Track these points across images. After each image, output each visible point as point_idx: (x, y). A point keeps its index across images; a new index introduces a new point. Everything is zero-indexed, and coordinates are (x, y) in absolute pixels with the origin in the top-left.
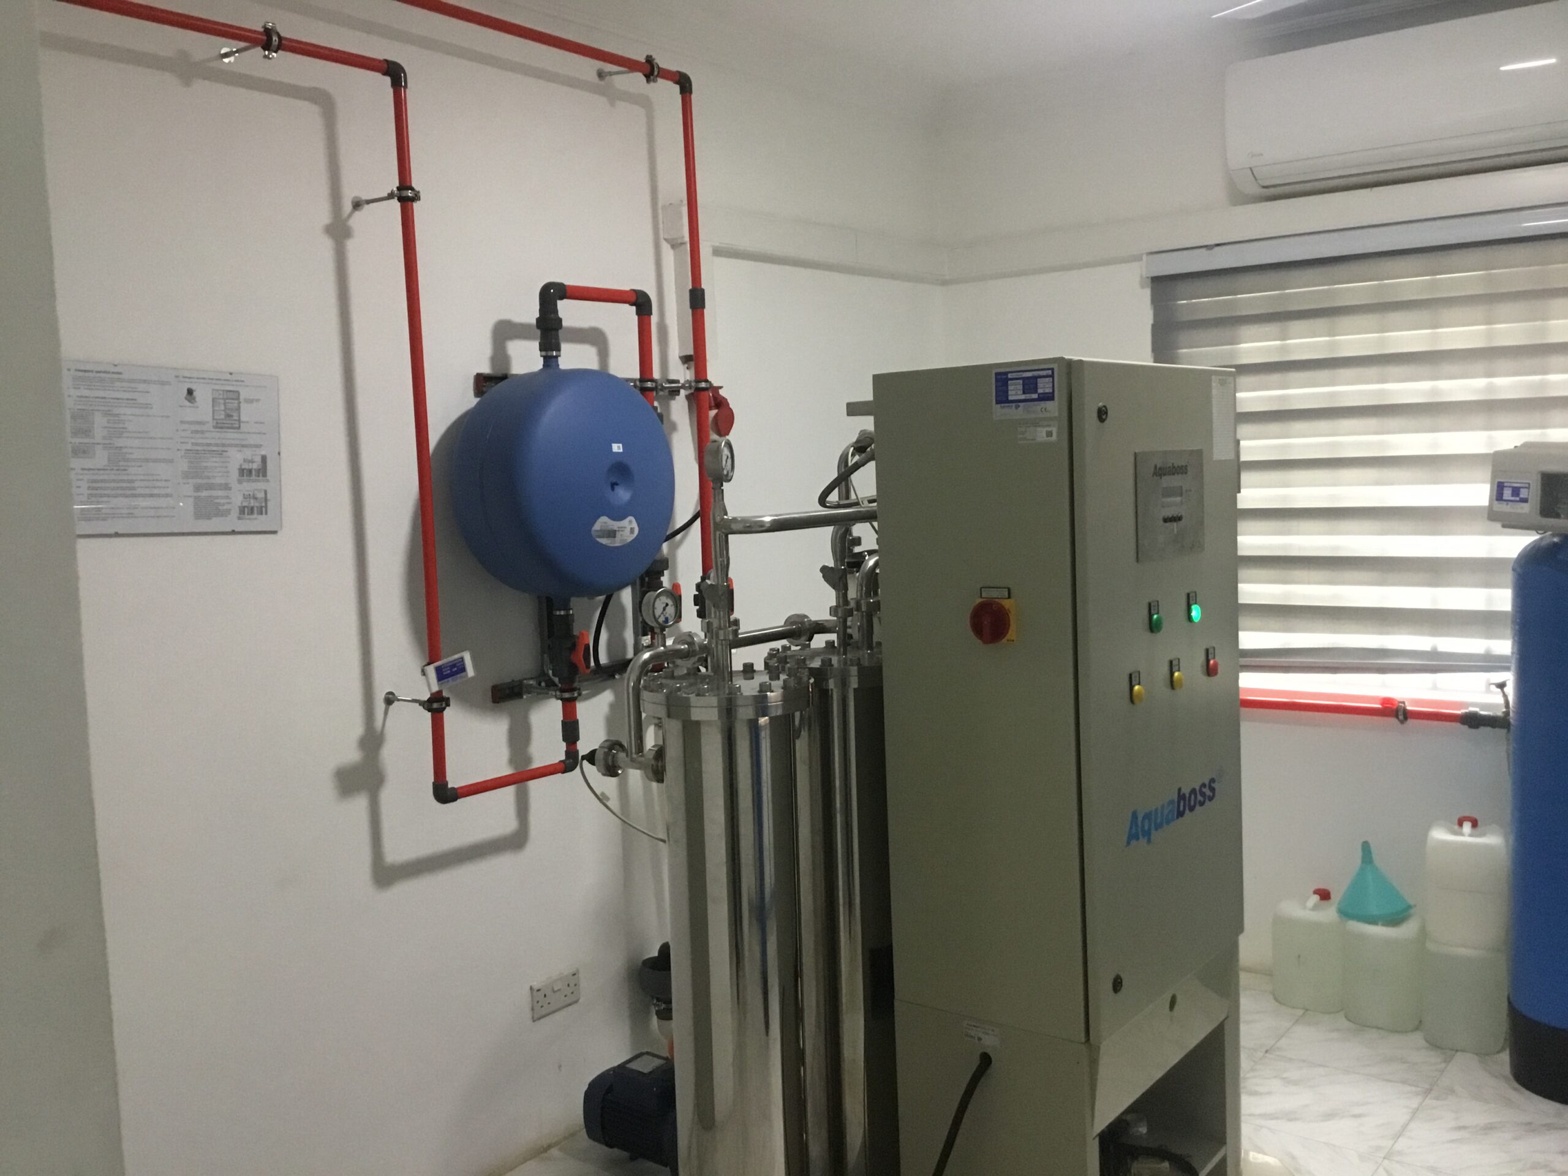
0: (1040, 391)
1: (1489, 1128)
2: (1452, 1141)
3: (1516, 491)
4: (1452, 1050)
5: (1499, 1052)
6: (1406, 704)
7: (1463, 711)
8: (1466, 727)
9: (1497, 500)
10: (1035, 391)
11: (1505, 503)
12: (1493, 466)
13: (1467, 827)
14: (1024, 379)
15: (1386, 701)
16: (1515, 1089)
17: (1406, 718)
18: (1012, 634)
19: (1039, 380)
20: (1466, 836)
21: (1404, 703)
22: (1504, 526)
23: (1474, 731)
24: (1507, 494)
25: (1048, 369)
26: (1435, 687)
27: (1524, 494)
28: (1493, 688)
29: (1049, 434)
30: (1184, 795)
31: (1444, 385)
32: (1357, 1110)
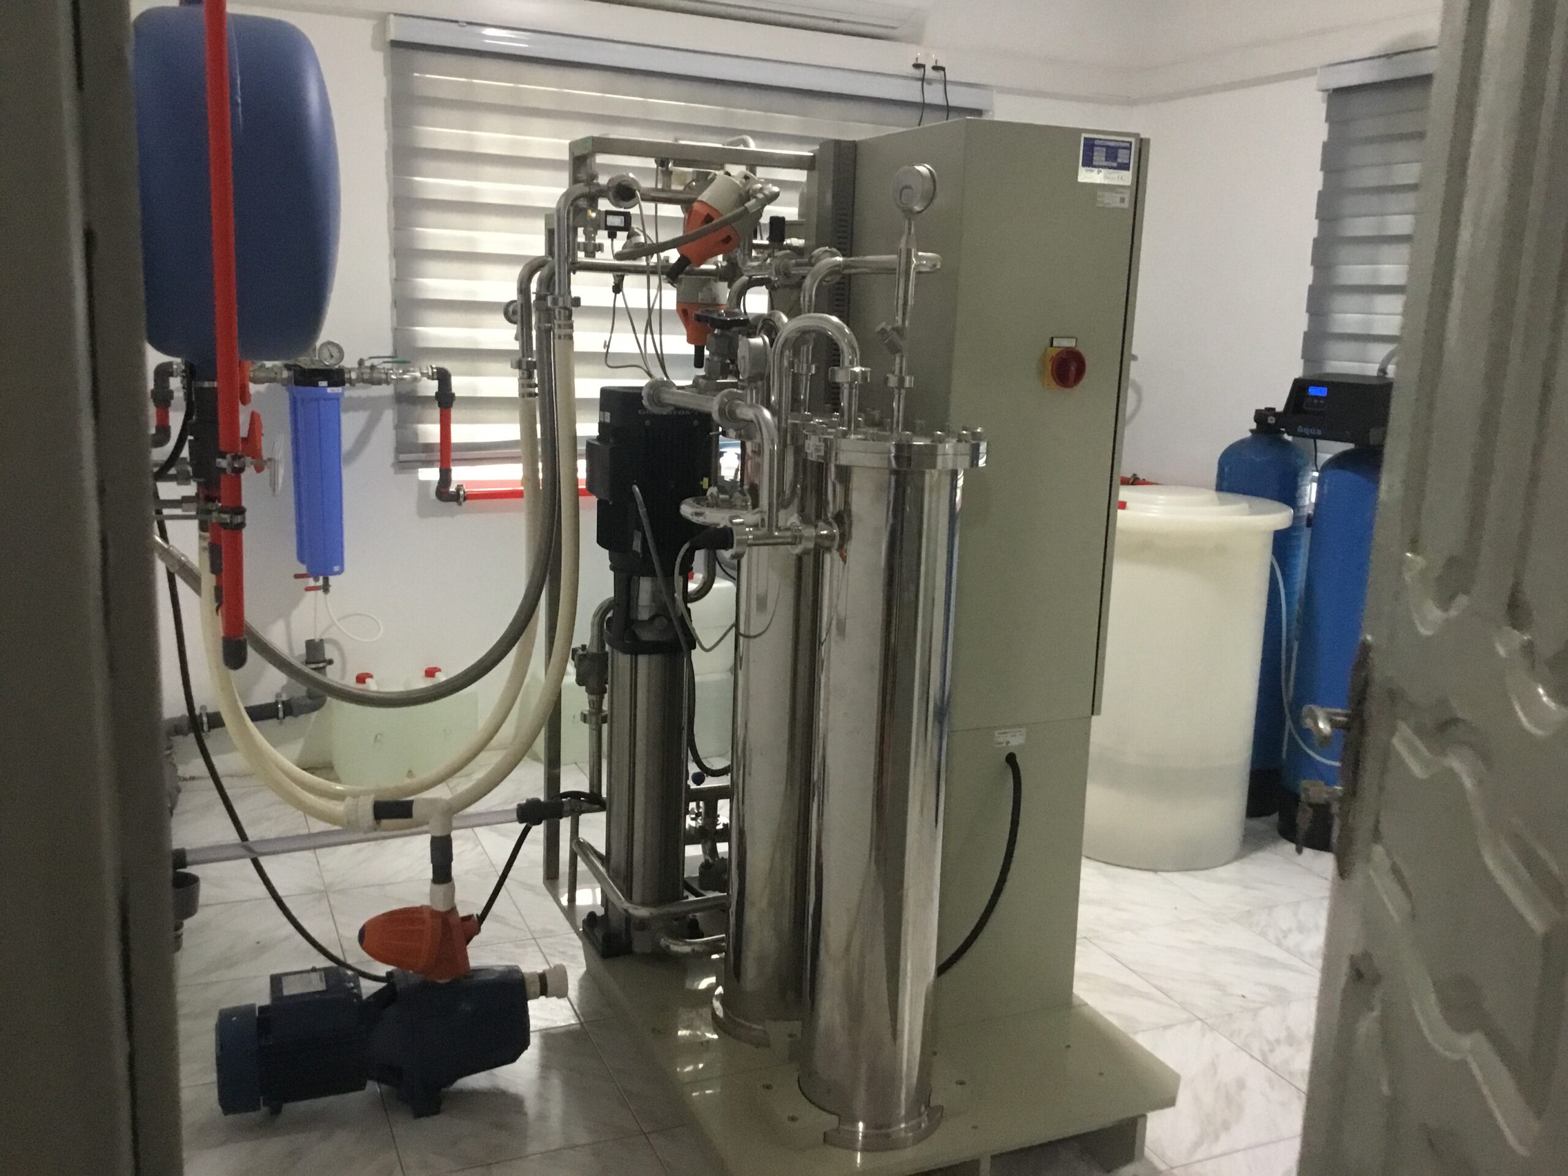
0: (1119, 160)
10: (1115, 158)
14: (1108, 147)
18: (1085, 379)
19: (1120, 151)
25: (1128, 142)
29: (1122, 200)
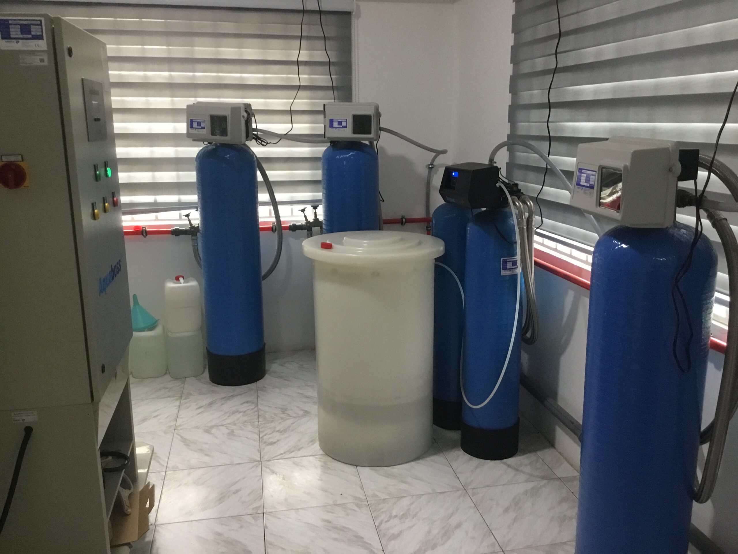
0: (33, 33)
1: (211, 404)
2: (199, 413)
3: (199, 124)
4: (183, 378)
5: (203, 373)
6: (146, 228)
7: (172, 229)
8: (174, 236)
9: (190, 128)
10: (29, 32)
11: (194, 129)
12: (187, 114)
13: (181, 280)
14: (21, 25)
15: (137, 227)
16: (213, 386)
17: (146, 235)
18: (27, 183)
19: (32, 27)
20: (182, 283)
21: (145, 227)
22: (194, 140)
23: (177, 237)
24: (195, 125)
25: (39, 21)
26: (157, 219)
27: (203, 125)
28: (184, 217)
29: (42, 60)
30: (113, 268)
31: (149, 73)
32: (155, 414)
